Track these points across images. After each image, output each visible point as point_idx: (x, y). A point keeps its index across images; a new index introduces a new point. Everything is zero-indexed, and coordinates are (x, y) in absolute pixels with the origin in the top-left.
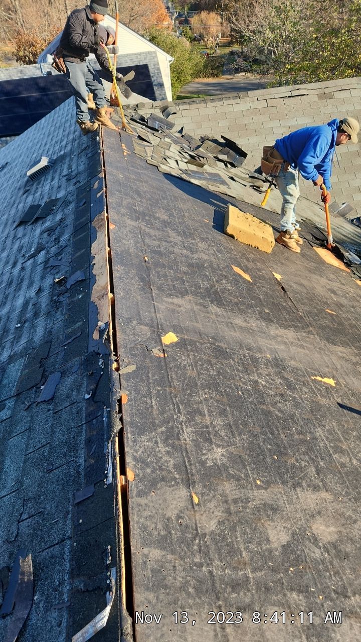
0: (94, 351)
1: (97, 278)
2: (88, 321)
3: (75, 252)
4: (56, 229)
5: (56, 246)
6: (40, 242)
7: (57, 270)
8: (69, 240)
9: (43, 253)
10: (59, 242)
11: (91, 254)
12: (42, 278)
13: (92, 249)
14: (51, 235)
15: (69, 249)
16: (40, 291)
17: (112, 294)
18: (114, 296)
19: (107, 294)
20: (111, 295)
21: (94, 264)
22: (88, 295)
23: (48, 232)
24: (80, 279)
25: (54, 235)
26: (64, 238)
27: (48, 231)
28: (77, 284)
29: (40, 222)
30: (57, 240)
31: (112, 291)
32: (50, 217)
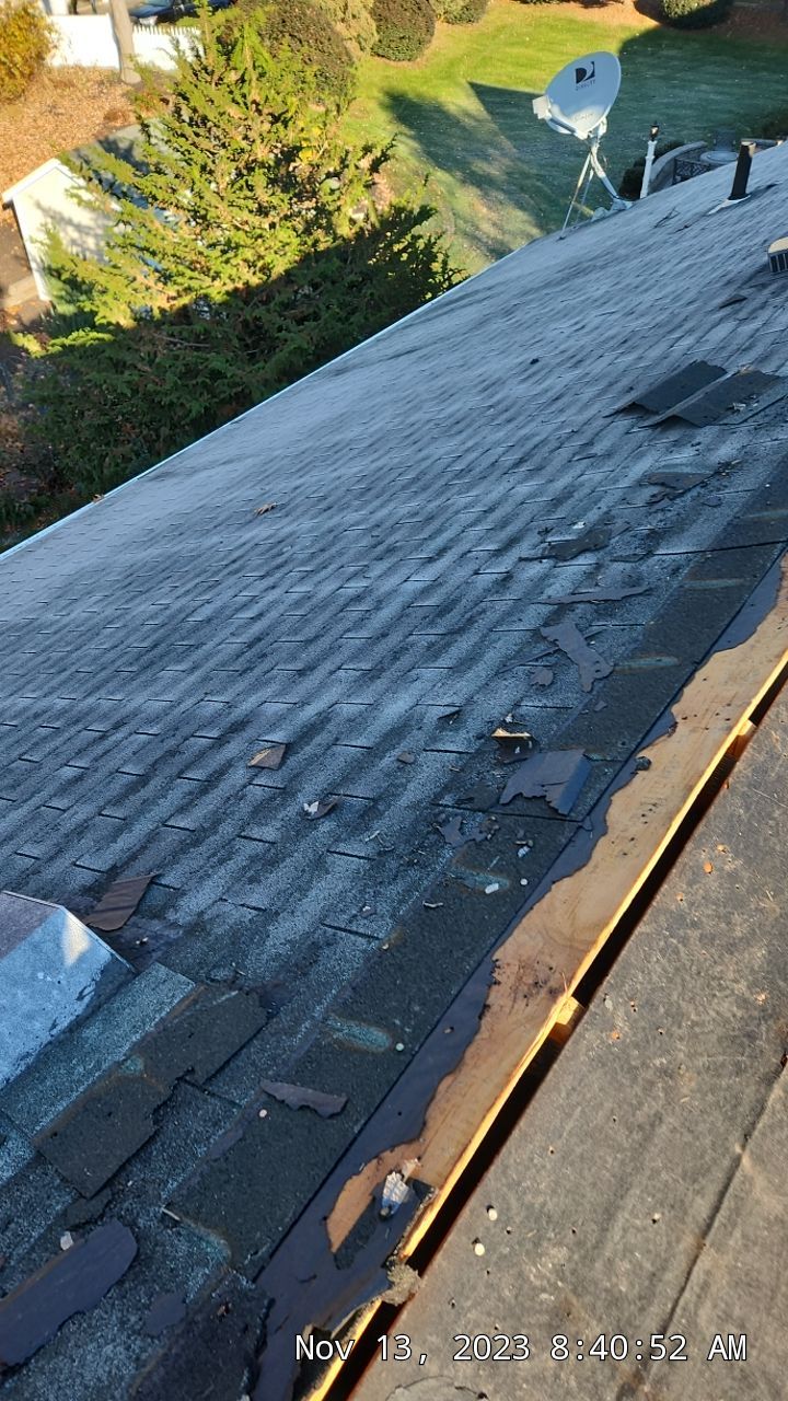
0: (272, 1302)
1: (603, 850)
2: (410, 1056)
3: (642, 650)
4: (682, 495)
5: (628, 566)
6: (613, 513)
7: (545, 677)
8: (675, 571)
9: (586, 561)
10: (650, 554)
11: (675, 698)
12: (502, 670)
13: (699, 675)
14: (657, 507)
15: (644, 615)
16: (453, 719)
17: (575, 1004)
18: (577, 1019)
19: (554, 994)
20: (564, 1009)
21: (646, 765)
22: (514, 907)
23: (655, 490)
24: (555, 797)
25: (660, 516)
26: (675, 550)
27: (663, 484)
28: (535, 809)
29: (673, 435)
30: (655, 537)
31: (585, 994)
32: (706, 435)
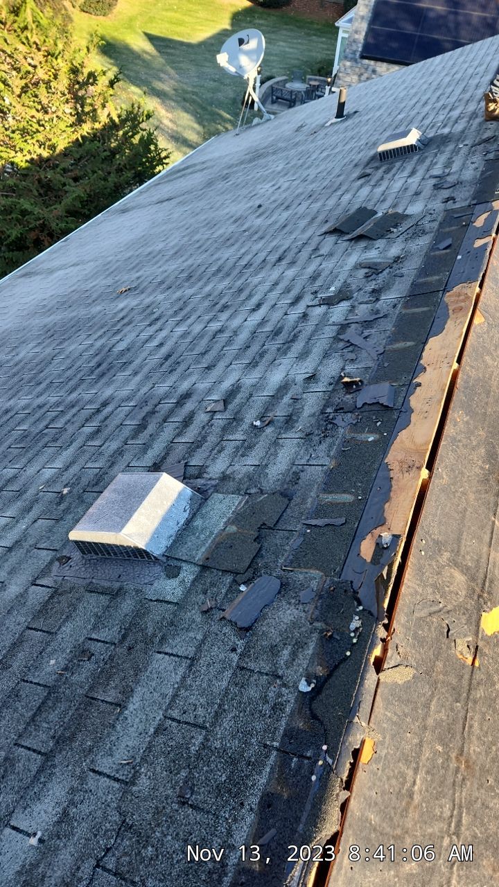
0: (352, 582)
1: (414, 417)
2: (365, 501)
3: (394, 338)
4: (381, 272)
5: (369, 306)
6: (349, 282)
7: (352, 356)
8: (395, 306)
9: (345, 305)
10: (378, 300)
11: (420, 358)
12: (326, 355)
13: (427, 347)
14: (370, 278)
15: (388, 326)
16: (312, 378)
17: (427, 471)
18: (430, 477)
19: (419, 468)
20: (425, 473)
21: (419, 385)
22: (385, 445)
23: (366, 270)
24: (384, 401)
25: (374, 282)
26: (389, 297)
27: (369, 268)
28: (374, 408)
29: (363, 244)
30: (376, 293)
31: (430, 466)
32: (381, 243)
